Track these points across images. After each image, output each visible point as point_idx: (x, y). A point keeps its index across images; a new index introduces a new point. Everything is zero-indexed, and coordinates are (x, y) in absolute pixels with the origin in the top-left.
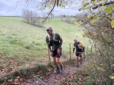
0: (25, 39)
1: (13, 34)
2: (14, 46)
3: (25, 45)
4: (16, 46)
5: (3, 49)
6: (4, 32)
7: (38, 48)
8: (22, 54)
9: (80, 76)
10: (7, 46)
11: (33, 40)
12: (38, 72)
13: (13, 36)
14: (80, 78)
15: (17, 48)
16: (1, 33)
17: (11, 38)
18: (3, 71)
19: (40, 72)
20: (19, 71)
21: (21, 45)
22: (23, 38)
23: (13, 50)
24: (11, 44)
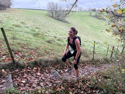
0: (47, 33)
1: (37, 28)
2: (37, 38)
3: (46, 39)
4: (38, 39)
5: (26, 40)
6: (29, 25)
7: (59, 43)
8: (43, 47)
9: (100, 77)
10: (30, 38)
11: (56, 35)
12: (56, 65)
13: (36, 29)
14: (100, 79)
15: (39, 41)
16: (26, 26)
17: (34, 31)
18: (24, 59)
19: (58, 66)
20: (38, 61)
21: (43, 39)
22: (46, 32)
23: (35, 42)
24: (33, 37)
